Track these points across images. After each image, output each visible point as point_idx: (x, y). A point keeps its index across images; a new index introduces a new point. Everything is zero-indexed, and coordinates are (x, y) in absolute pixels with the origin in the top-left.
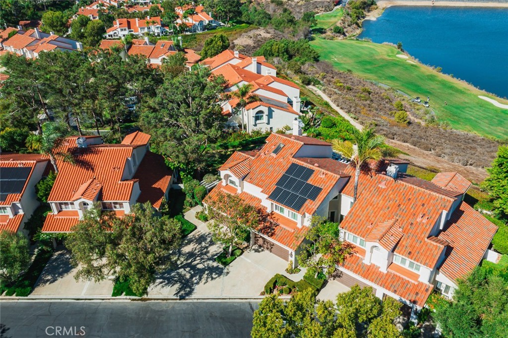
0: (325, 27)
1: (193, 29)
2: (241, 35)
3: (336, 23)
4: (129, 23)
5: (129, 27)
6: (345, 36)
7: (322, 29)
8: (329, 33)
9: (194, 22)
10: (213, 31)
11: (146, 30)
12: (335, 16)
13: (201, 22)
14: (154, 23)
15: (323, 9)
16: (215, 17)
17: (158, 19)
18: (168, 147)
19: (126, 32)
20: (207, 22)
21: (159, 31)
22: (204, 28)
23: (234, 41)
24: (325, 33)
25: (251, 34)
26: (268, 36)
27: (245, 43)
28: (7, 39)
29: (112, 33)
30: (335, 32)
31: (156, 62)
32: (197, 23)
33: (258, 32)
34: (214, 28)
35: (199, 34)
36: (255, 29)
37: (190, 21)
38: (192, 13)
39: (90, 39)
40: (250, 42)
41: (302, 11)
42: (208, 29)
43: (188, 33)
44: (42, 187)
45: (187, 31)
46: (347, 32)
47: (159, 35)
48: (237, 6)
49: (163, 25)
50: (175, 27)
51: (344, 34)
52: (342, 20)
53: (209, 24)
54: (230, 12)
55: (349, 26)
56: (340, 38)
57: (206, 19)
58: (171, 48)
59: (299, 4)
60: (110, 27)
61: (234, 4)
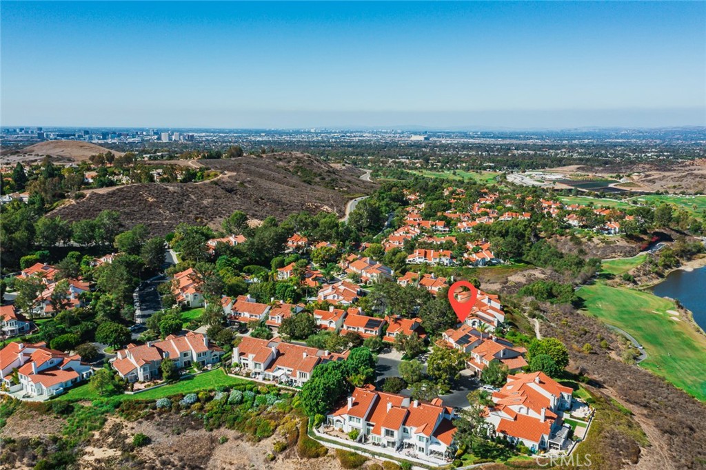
0: (615, 273)
1: (476, 263)
2: (516, 273)
3: (628, 270)
4: (426, 252)
5: (425, 257)
6: (637, 284)
7: (610, 274)
8: (617, 280)
9: (477, 258)
10: (493, 267)
11: (438, 260)
12: (632, 263)
13: (483, 259)
14: (445, 256)
15: (622, 254)
16: (498, 255)
17: (449, 253)
18: (427, 324)
19: (422, 260)
20: (489, 259)
21: (448, 262)
22: (485, 263)
23: (509, 278)
24: (613, 279)
25: (526, 273)
26: (543, 276)
27: (518, 280)
28: (352, 262)
29: (411, 259)
30: (624, 279)
31: (435, 289)
32: (480, 259)
33: (532, 272)
34: (494, 265)
35: (479, 268)
36: (532, 269)
37: (474, 257)
38: (476, 251)
39: (396, 264)
40: (523, 280)
41: (598, 254)
42: (489, 265)
43: (471, 267)
44: (385, 327)
45: (470, 265)
46: (639, 280)
47: (447, 265)
48: (517, 248)
49: (452, 258)
50: (461, 260)
51: (635, 282)
52: (637, 268)
53: (489, 261)
54: (510, 253)
55: (644, 275)
56: (629, 286)
57: (488, 256)
58: (445, 283)
59: (598, 246)
60: (411, 254)
61: (515, 247)
